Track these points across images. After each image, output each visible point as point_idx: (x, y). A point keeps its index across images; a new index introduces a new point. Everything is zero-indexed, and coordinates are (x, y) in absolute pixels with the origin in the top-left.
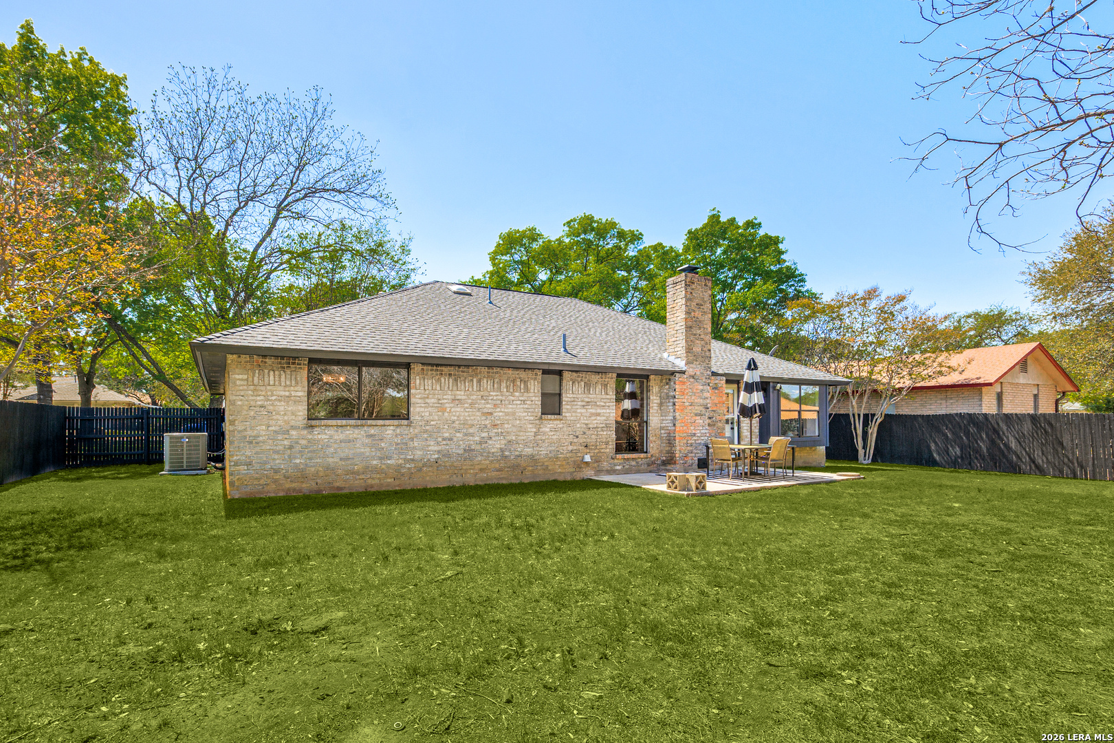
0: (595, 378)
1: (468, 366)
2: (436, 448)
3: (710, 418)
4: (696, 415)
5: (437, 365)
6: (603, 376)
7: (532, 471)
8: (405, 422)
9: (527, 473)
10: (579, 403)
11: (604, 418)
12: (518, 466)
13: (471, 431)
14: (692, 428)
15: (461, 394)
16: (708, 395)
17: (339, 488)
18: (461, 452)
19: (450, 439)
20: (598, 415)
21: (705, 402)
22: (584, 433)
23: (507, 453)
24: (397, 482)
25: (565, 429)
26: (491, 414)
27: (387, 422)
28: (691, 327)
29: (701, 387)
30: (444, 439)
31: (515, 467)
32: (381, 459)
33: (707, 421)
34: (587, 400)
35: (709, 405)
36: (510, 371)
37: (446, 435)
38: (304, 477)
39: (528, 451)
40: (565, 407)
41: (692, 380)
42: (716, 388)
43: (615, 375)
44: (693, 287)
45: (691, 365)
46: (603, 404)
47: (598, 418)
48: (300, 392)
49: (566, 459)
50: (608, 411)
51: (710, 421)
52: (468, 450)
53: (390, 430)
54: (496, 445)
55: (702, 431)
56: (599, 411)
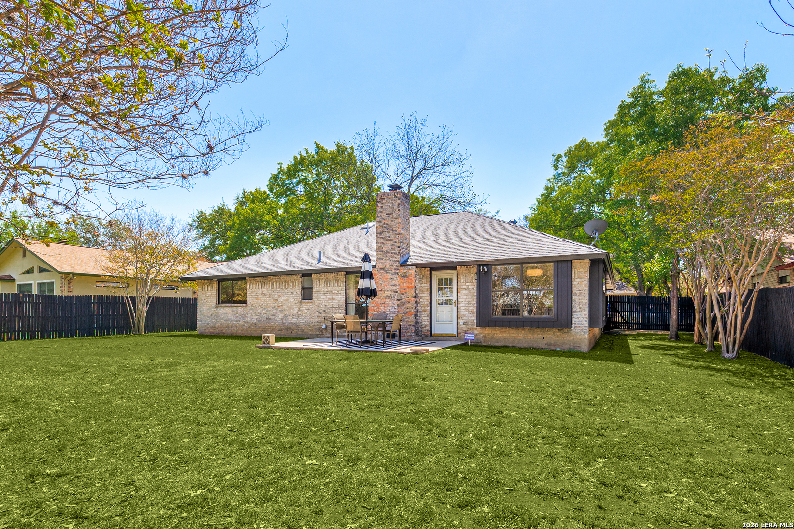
0: (331, 276)
1: (266, 276)
2: (256, 317)
3: (399, 300)
4: (386, 297)
5: (255, 277)
6: (336, 274)
7: (296, 332)
8: (244, 305)
9: (294, 333)
10: (322, 292)
11: (337, 301)
12: (290, 328)
13: (269, 309)
14: (382, 308)
15: (265, 291)
16: (397, 282)
17: (224, 333)
18: (265, 320)
19: (261, 313)
20: (333, 299)
21: (394, 288)
22: (325, 311)
23: (284, 321)
24: (242, 332)
25: (314, 308)
26: (277, 300)
27: (239, 305)
28: (381, 232)
29: (391, 277)
30: (259, 313)
31: (288, 329)
32: (237, 321)
33: (396, 302)
34: (327, 290)
35: (397, 290)
36: (285, 277)
37: (259, 311)
38: (214, 327)
39: (294, 320)
40: (314, 295)
41: (382, 272)
42: (404, 276)
43: (343, 273)
44: (384, 201)
45: (381, 261)
46: (336, 292)
47: (334, 301)
48: (214, 292)
49: (313, 326)
50: (340, 297)
51: (399, 302)
52: (268, 319)
53: (240, 309)
54: (280, 316)
55: (391, 310)
56: (334, 297)
